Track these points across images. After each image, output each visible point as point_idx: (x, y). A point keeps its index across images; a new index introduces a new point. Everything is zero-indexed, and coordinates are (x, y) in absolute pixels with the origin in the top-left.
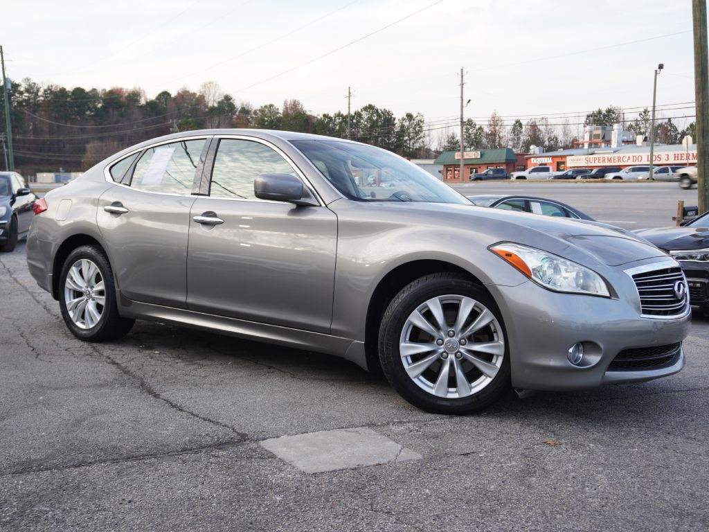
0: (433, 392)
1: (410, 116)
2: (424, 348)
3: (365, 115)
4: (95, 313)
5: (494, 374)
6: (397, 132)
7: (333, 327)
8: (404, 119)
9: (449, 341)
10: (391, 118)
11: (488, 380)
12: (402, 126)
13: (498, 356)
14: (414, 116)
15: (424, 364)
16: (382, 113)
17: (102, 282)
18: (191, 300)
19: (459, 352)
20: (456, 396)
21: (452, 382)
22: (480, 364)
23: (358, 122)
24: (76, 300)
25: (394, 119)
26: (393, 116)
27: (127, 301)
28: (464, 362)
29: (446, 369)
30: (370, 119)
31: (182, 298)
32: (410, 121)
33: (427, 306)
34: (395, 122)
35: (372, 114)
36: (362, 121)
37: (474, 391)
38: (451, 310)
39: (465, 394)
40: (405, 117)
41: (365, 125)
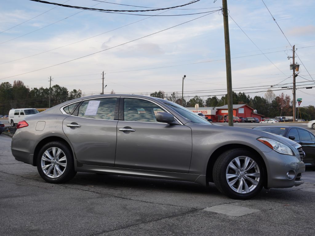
1: (75, 91)
2: (234, 176)
3: (54, 89)
4: (60, 170)
5: (257, 184)
6: (69, 98)
7: (190, 170)
8: (72, 92)
10: (66, 91)
11: (255, 186)
12: (72, 95)
14: (77, 91)
15: (234, 182)
16: (62, 89)
17: (65, 156)
18: (116, 163)
19: (245, 177)
20: (245, 192)
21: (244, 188)
22: (252, 180)
23: (51, 92)
24: (48, 166)
25: (68, 92)
26: (67, 91)
27: (80, 164)
28: (246, 180)
29: (241, 183)
30: (56, 91)
31: (112, 162)
32: (75, 93)
33: (235, 160)
34: (68, 93)
35: (58, 89)
36: (53, 92)
37: (251, 190)
38: (242, 162)
39: (248, 192)
40: (73, 91)
41: (54, 94)
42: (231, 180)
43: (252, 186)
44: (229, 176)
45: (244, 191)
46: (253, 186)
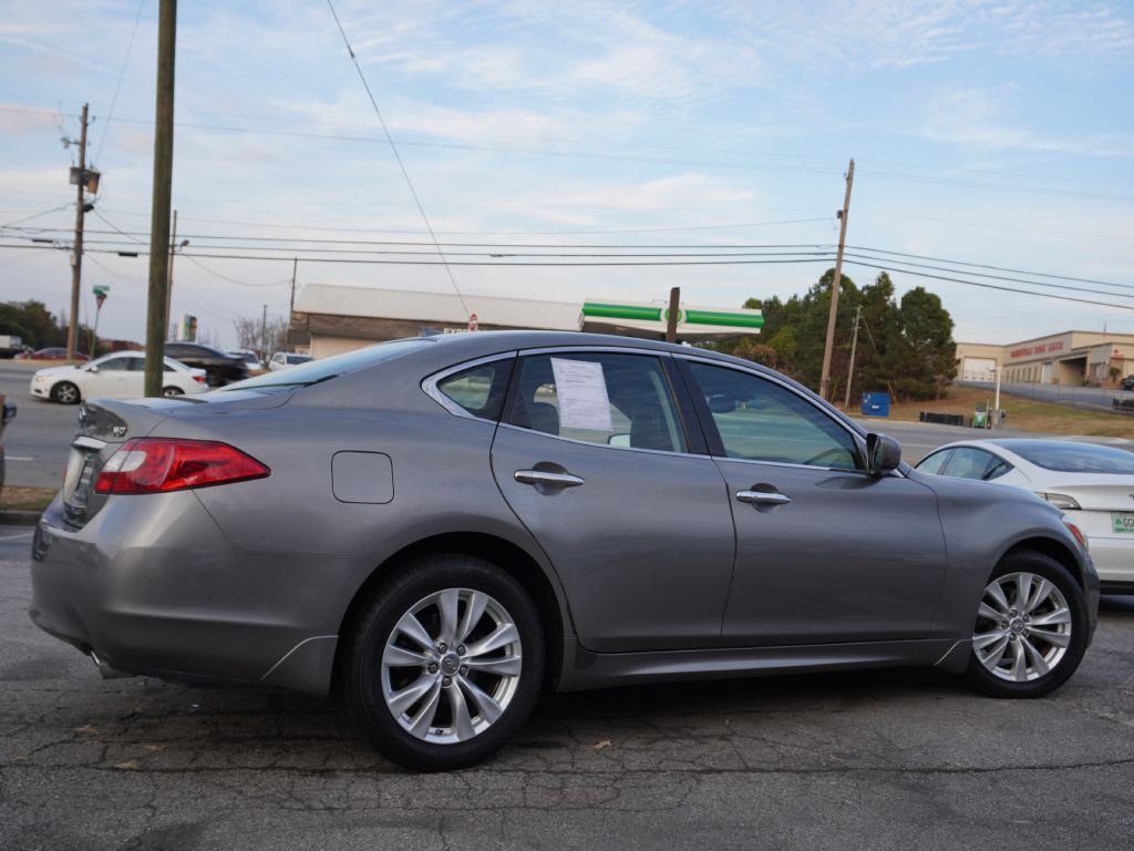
0: (1013, 679)
9: (1015, 622)
11: (1062, 651)
13: (1064, 625)
28: (1032, 638)
42: (988, 649)
43: (1054, 650)
44: (980, 641)
45: (1033, 672)
46: (1057, 651)
